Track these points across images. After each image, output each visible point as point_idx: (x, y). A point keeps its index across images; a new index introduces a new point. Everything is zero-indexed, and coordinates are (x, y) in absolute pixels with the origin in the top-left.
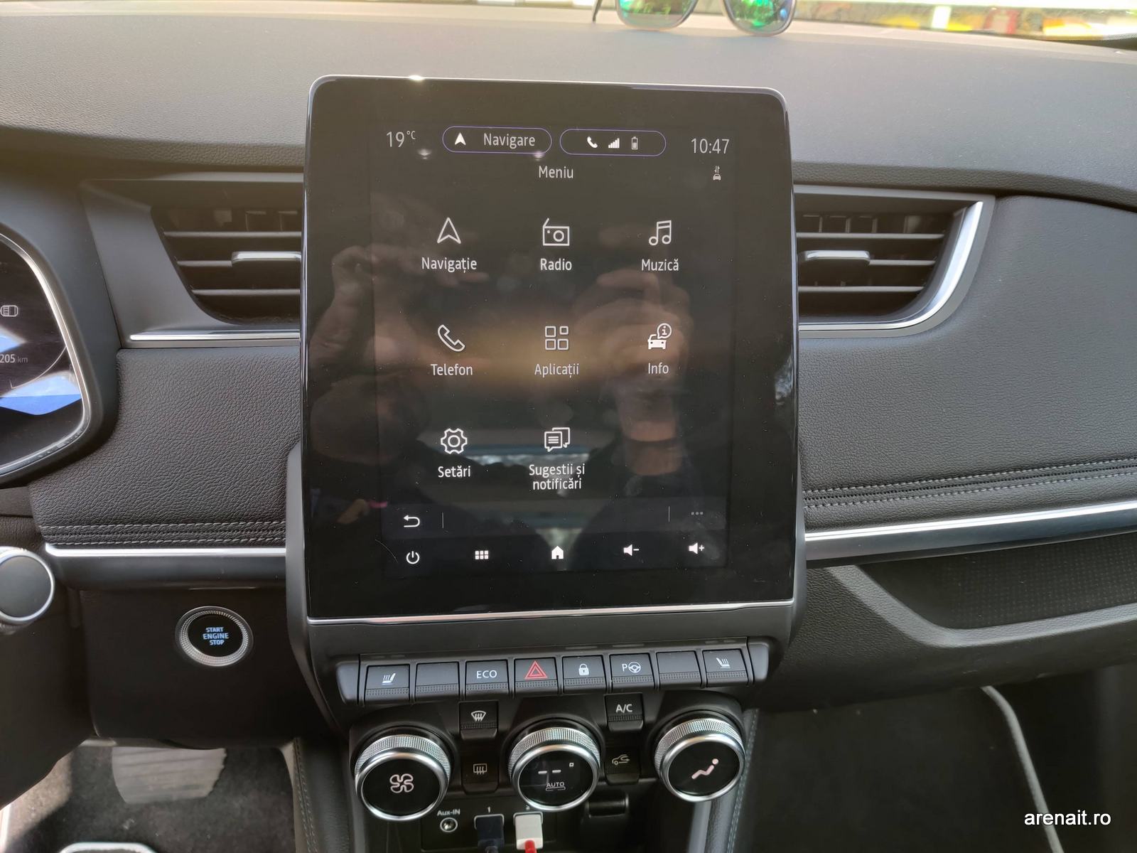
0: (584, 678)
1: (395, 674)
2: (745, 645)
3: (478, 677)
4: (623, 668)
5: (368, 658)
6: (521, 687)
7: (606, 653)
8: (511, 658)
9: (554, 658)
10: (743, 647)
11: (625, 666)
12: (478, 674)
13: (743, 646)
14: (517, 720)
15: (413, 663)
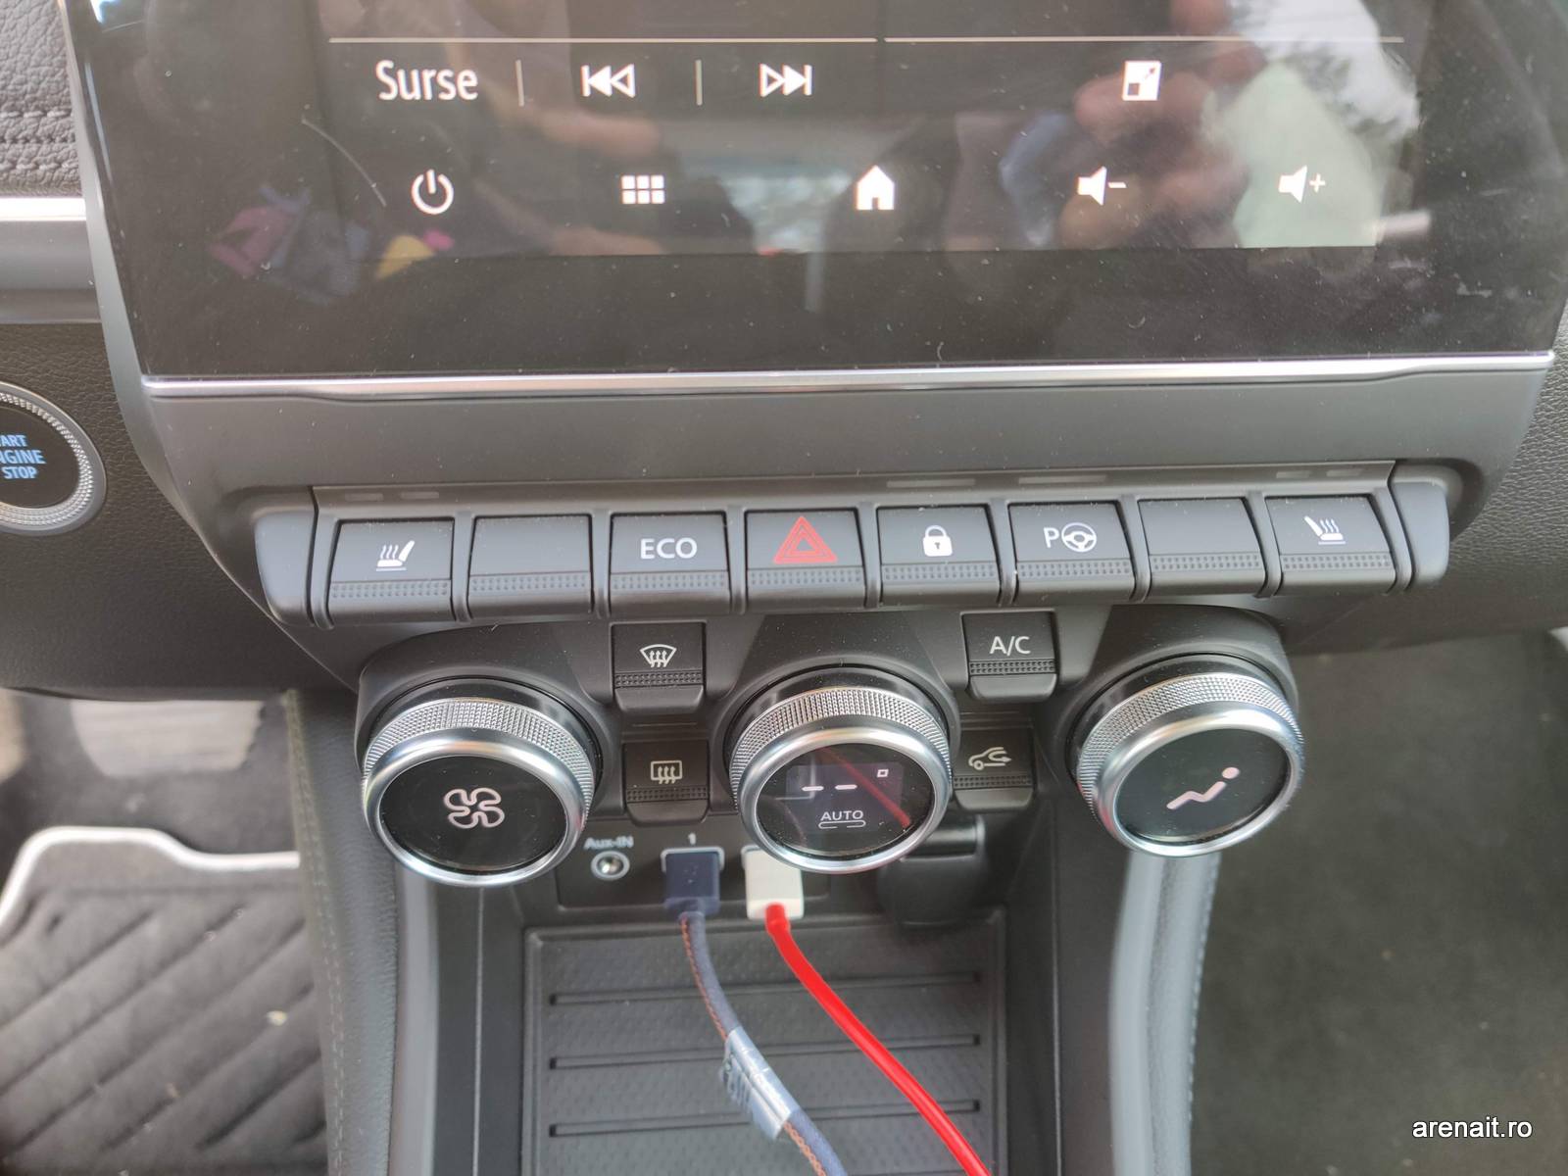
0: (937, 562)
1: (411, 545)
2: (1384, 483)
3: (644, 556)
4: (1048, 539)
5: (338, 498)
6: (763, 585)
7: (1000, 498)
8: (735, 507)
9: (855, 511)
10: (1377, 489)
11: (1051, 534)
12: (644, 548)
13: (1376, 485)
14: (752, 666)
15: (464, 513)
